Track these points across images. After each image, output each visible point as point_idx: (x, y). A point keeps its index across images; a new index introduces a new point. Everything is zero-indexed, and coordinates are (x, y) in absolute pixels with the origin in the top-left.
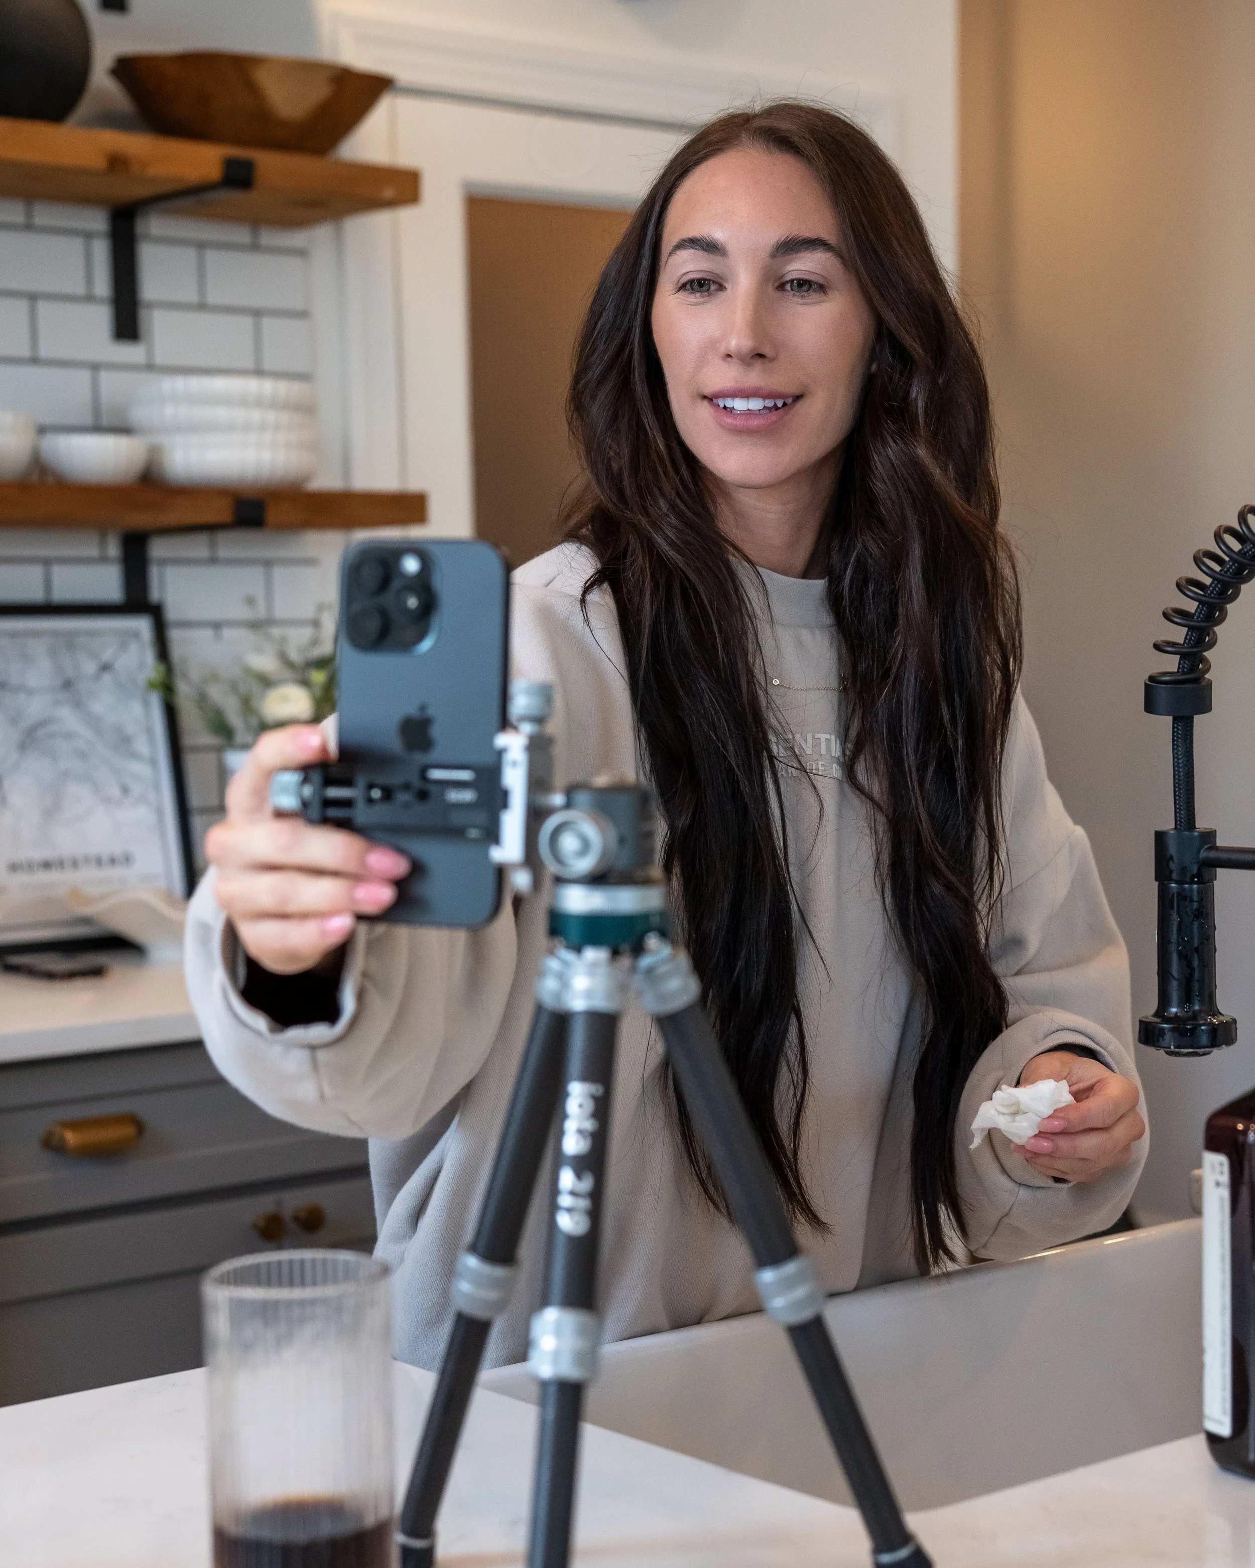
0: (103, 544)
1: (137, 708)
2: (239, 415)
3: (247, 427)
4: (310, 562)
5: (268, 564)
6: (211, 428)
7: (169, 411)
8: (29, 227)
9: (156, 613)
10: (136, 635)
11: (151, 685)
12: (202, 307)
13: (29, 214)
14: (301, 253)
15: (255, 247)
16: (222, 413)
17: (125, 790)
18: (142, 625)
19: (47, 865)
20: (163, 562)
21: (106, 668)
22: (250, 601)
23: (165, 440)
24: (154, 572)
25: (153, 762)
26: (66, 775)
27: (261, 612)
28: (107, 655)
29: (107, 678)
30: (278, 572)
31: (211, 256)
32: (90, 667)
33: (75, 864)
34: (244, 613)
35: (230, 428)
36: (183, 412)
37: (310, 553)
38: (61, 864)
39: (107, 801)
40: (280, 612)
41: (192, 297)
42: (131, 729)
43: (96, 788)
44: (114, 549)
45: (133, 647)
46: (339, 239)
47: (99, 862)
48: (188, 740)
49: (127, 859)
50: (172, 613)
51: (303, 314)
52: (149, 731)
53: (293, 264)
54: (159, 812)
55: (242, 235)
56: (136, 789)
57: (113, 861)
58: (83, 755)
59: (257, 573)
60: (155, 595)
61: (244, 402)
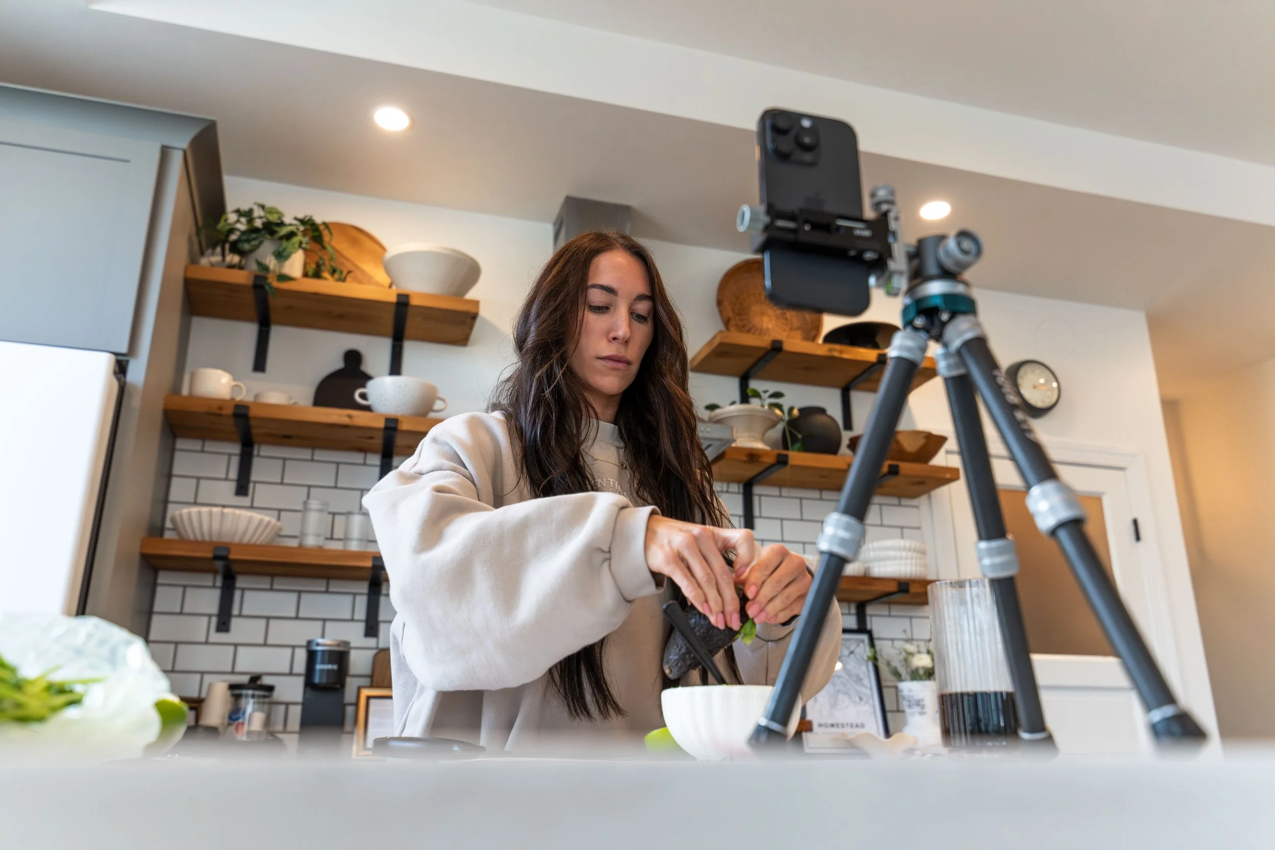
0: (849, 609)
1: (864, 668)
2: (898, 554)
3: (901, 558)
4: (927, 617)
5: (911, 618)
6: (888, 558)
7: (872, 554)
8: (821, 499)
9: (870, 633)
10: (863, 641)
11: (869, 658)
12: (882, 525)
13: (821, 494)
14: (917, 507)
15: (900, 505)
16: (891, 553)
17: (861, 699)
18: (865, 637)
19: (832, 725)
20: (871, 616)
21: (852, 652)
22: (905, 631)
23: (871, 565)
24: (868, 619)
25: (871, 689)
26: (838, 691)
27: (910, 637)
28: (852, 648)
29: (852, 656)
30: (914, 620)
31: (884, 508)
32: (846, 652)
33: (843, 726)
34: (903, 636)
35: (895, 558)
36: (877, 554)
37: (926, 614)
38: (838, 725)
39: (854, 702)
40: (915, 637)
41: (879, 522)
42: (862, 676)
43: (850, 698)
44: (853, 611)
45: (862, 645)
46: (930, 497)
47: (852, 726)
48: (884, 683)
49: (863, 726)
50: (876, 634)
51: (919, 528)
52: (869, 676)
53: (915, 510)
54: (874, 708)
55: (895, 501)
56: (865, 699)
57: (857, 726)
58: (844, 685)
59: (907, 621)
60: (869, 627)
61: (899, 549)
